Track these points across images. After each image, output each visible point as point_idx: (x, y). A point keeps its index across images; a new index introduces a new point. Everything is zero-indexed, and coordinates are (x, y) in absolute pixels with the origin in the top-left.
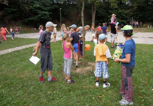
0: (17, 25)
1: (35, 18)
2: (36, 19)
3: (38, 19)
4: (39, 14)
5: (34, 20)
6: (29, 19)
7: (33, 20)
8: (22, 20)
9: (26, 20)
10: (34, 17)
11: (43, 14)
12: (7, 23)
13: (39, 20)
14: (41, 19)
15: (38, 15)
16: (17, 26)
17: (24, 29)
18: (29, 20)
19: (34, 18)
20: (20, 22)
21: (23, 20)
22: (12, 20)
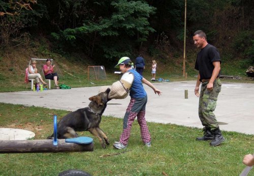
0: (35, 49)
1: (102, 26)
2: (105, 30)
3: (113, 29)
4: (116, 10)
5: (96, 33)
6: (81, 29)
7: (94, 32)
8: (54, 34)
9: (70, 33)
10: (96, 21)
11: (132, 12)
12: (7, 41)
13: (117, 34)
14: (122, 31)
15: (115, 16)
16: (36, 55)
17: (61, 67)
18: (78, 34)
19: (97, 27)
20: (44, 40)
21: (57, 32)
22: (22, 30)
